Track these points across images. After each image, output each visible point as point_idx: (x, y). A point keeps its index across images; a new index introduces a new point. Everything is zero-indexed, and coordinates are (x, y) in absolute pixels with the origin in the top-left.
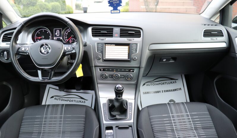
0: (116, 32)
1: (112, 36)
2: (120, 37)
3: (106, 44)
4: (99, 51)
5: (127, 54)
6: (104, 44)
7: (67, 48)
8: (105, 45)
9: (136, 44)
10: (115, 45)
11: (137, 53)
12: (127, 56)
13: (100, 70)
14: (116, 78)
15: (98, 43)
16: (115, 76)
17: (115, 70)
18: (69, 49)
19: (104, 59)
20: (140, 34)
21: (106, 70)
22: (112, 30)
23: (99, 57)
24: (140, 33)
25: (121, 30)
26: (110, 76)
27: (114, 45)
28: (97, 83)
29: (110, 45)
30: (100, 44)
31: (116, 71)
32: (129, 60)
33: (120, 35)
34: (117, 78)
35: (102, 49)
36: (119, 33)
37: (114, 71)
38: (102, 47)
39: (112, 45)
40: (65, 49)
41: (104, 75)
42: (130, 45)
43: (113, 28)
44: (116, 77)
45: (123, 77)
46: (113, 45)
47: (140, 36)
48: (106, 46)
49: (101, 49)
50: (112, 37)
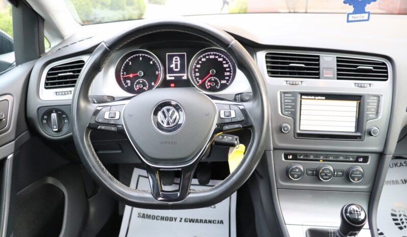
0: (325, 66)
1: (318, 74)
2: (338, 79)
3: (302, 94)
4: (286, 113)
5: (354, 119)
6: (299, 96)
7: (227, 114)
8: (301, 98)
9: (378, 97)
10: (326, 99)
11: (380, 117)
12: (354, 124)
13: (286, 158)
14: (325, 177)
15: (285, 93)
16: (323, 172)
17: (322, 158)
18: (233, 115)
19: (298, 131)
20: (387, 72)
21: (301, 157)
22: (317, 59)
23: (287, 127)
24: (386, 68)
25: (338, 61)
26: (310, 172)
27: (324, 98)
28: (277, 188)
29: (313, 97)
30: (290, 95)
31: (324, 161)
32: (359, 134)
33: (338, 75)
34: (327, 177)
35: (294, 107)
36: (335, 68)
37: (319, 160)
38: (295, 101)
39: (316, 98)
40: (222, 116)
41: (297, 170)
42: (362, 98)
43: (319, 56)
44: (326, 175)
45: (341, 173)
46: (319, 98)
47: (387, 77)
48: (303, 101)
49: (290, 107)
50: (319, 78)
